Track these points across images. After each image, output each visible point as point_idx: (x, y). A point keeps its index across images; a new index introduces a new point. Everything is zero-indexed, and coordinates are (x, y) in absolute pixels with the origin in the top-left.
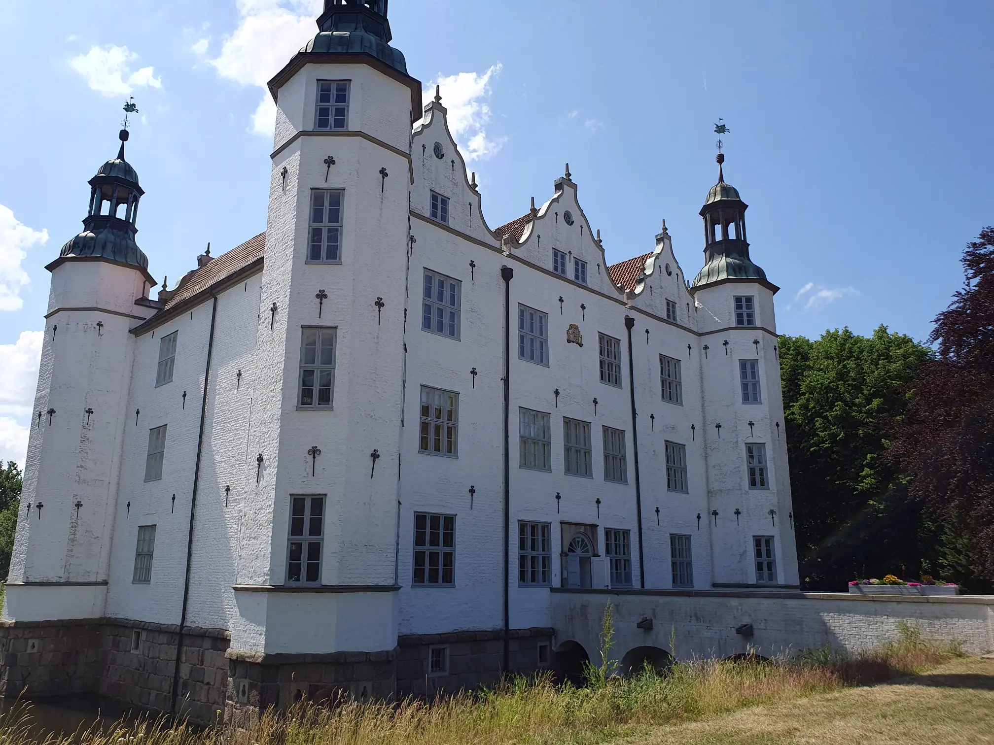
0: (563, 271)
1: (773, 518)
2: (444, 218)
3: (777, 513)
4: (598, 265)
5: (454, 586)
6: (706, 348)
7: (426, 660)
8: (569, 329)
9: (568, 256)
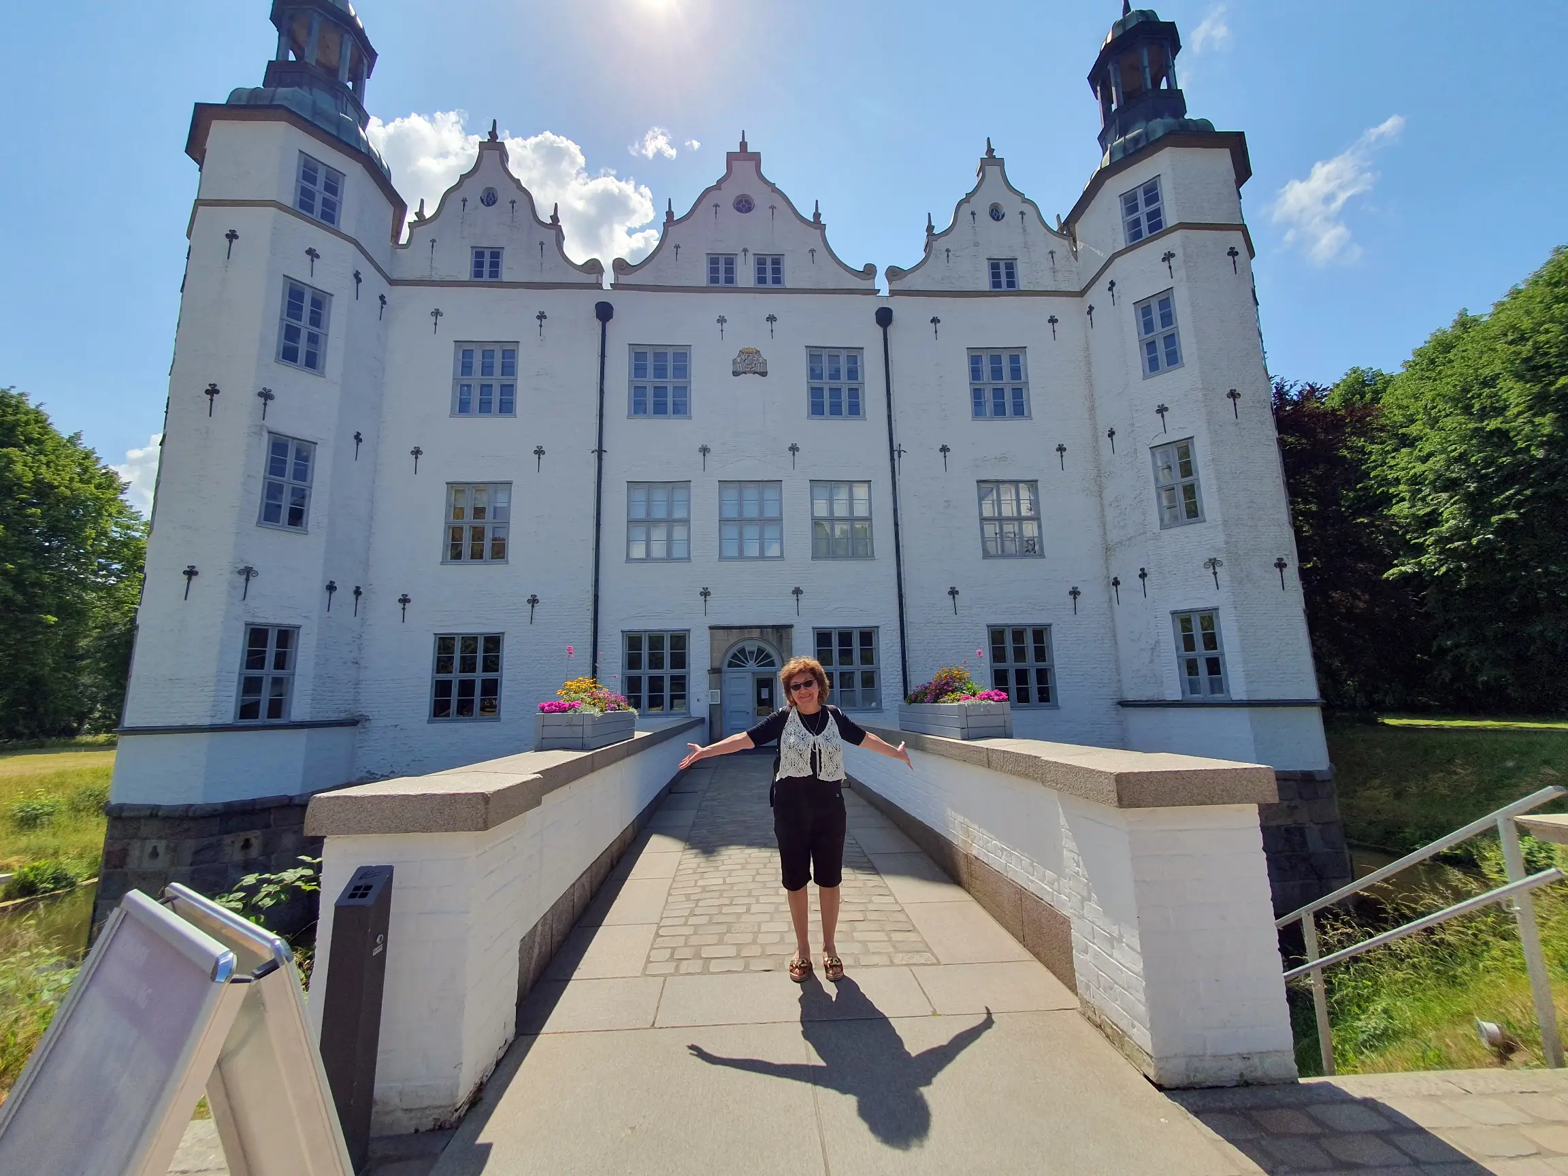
0: (730, 279)
1: (1215, 573)
2: (494, 274)
3: (1225, 563)
4: (812, 251)
5: (498, 719)
6: (1090, 310)
8: (739, 356)
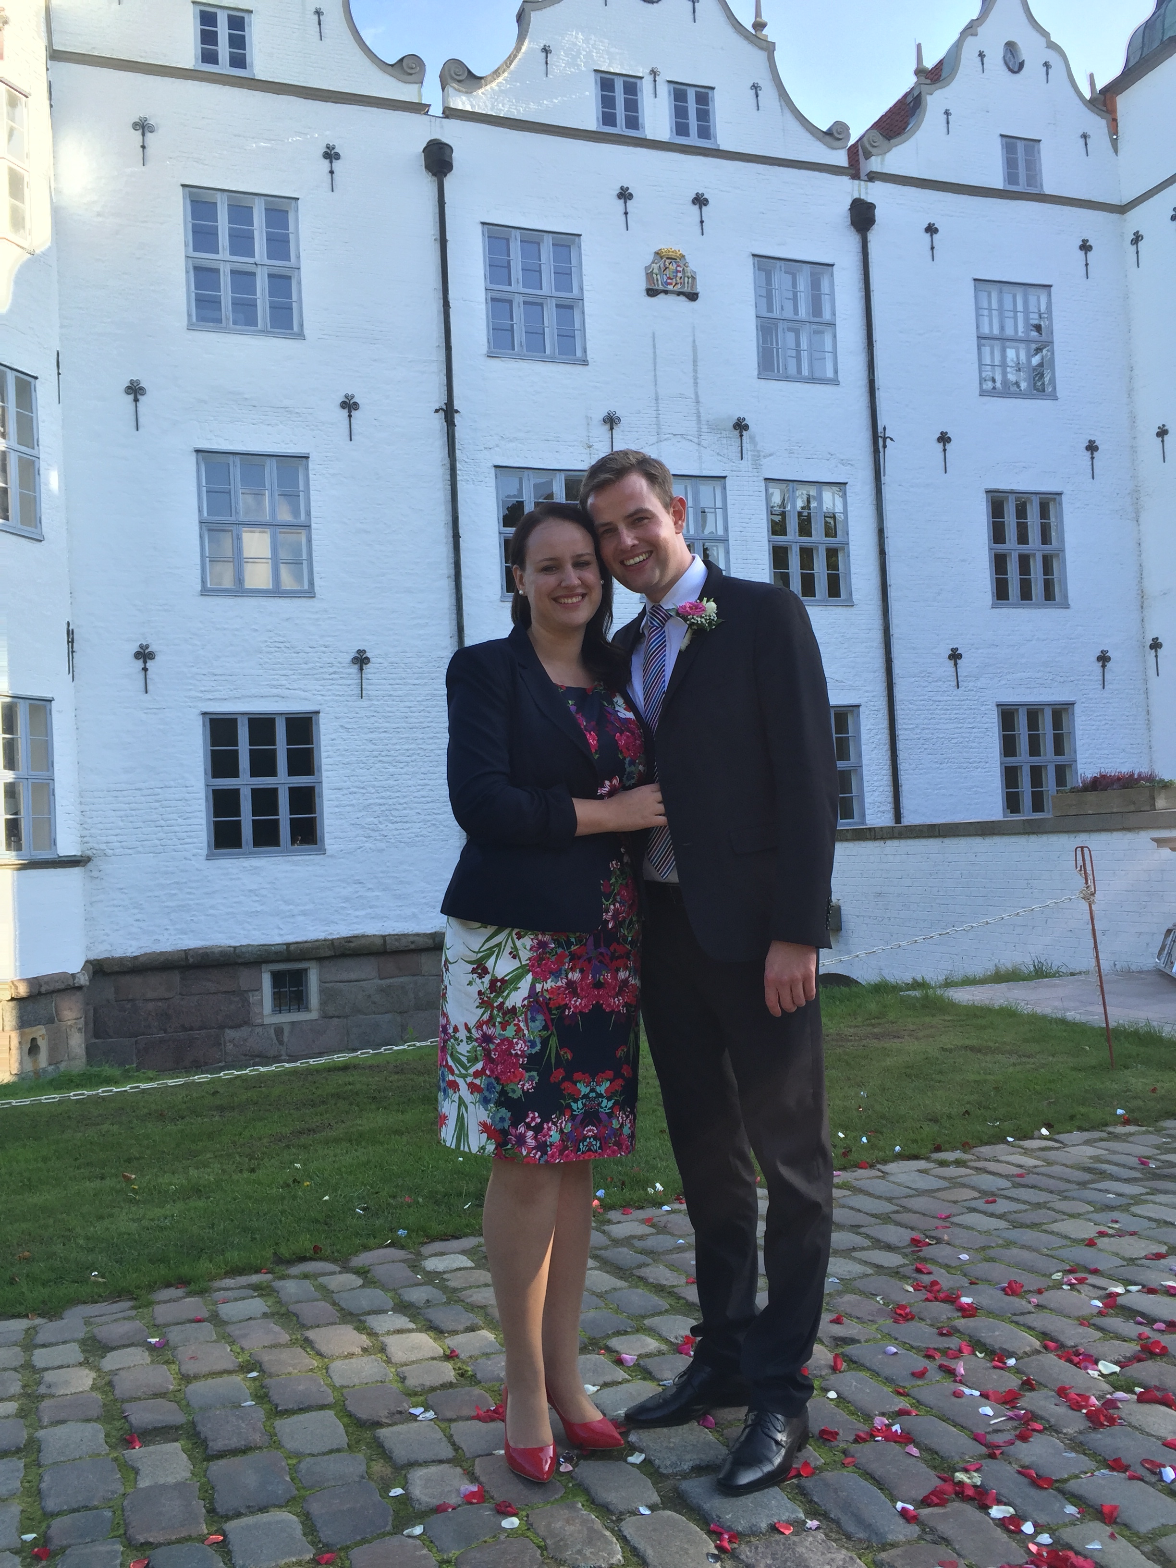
0: (633, 122)
2: (238, 61)
4: (755, 87)
5: (322, 851)
6: (1137, 239)
7: (257, 993)
8: (653, 262)
9: (646, 86)
